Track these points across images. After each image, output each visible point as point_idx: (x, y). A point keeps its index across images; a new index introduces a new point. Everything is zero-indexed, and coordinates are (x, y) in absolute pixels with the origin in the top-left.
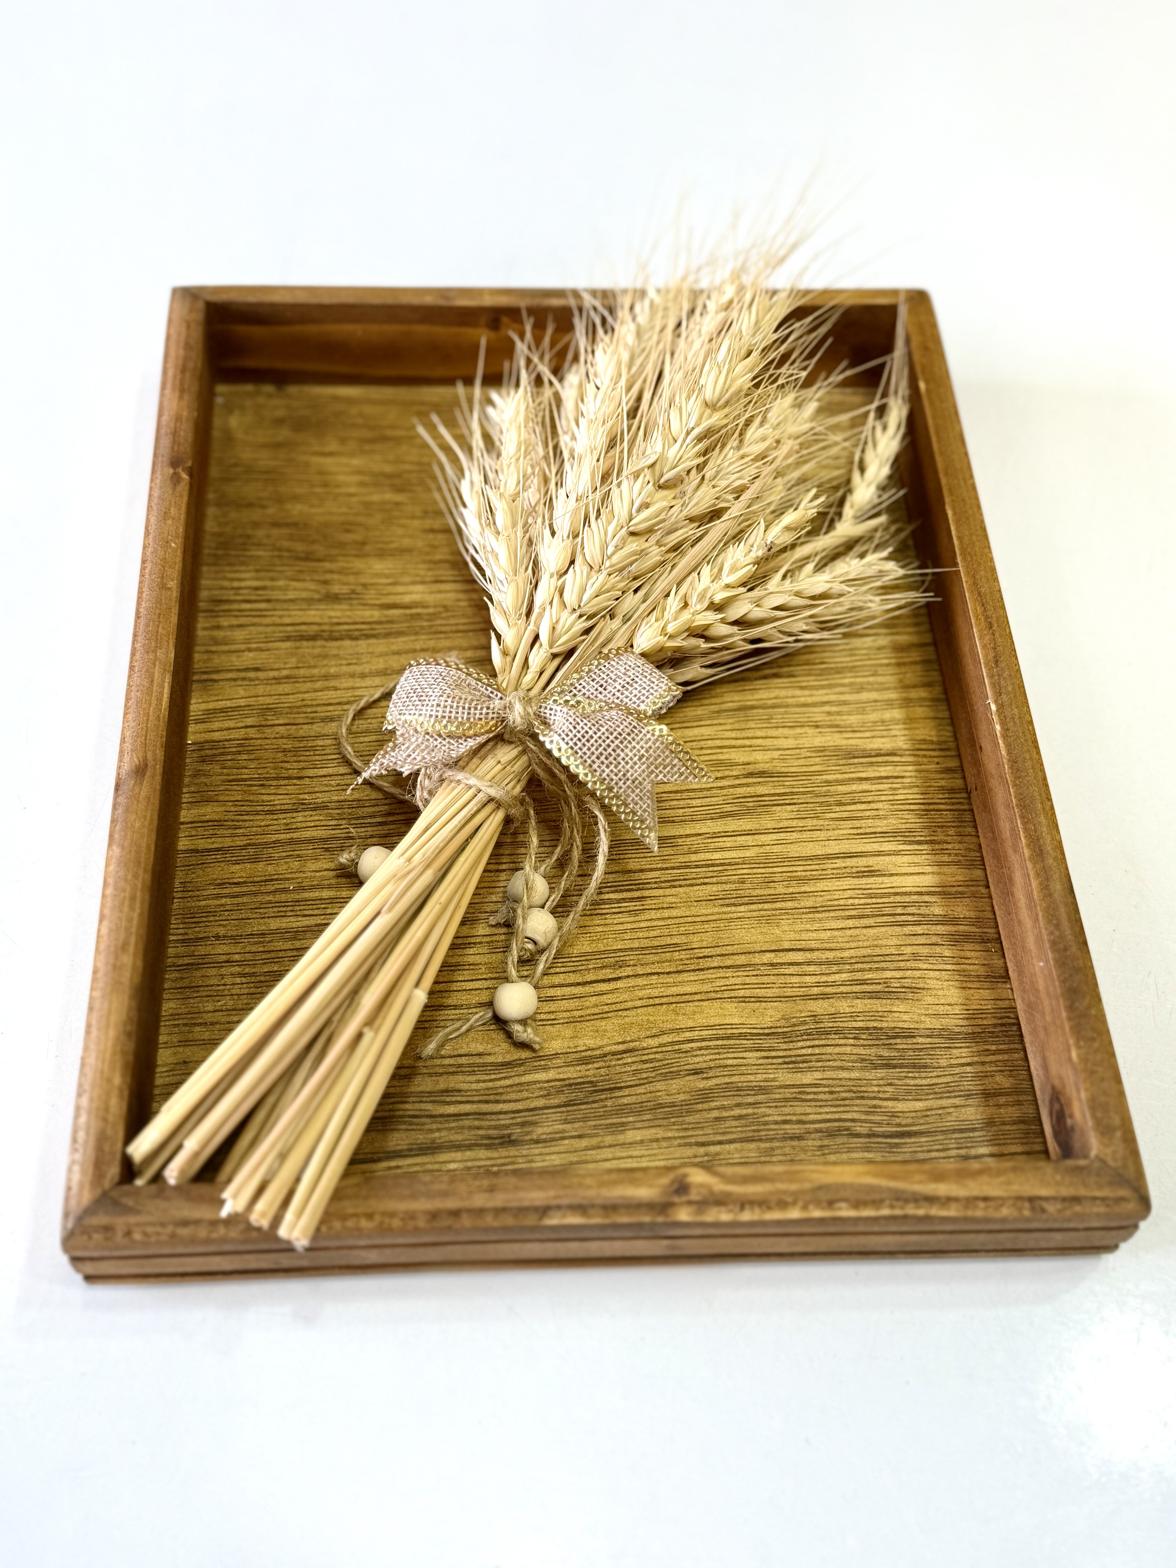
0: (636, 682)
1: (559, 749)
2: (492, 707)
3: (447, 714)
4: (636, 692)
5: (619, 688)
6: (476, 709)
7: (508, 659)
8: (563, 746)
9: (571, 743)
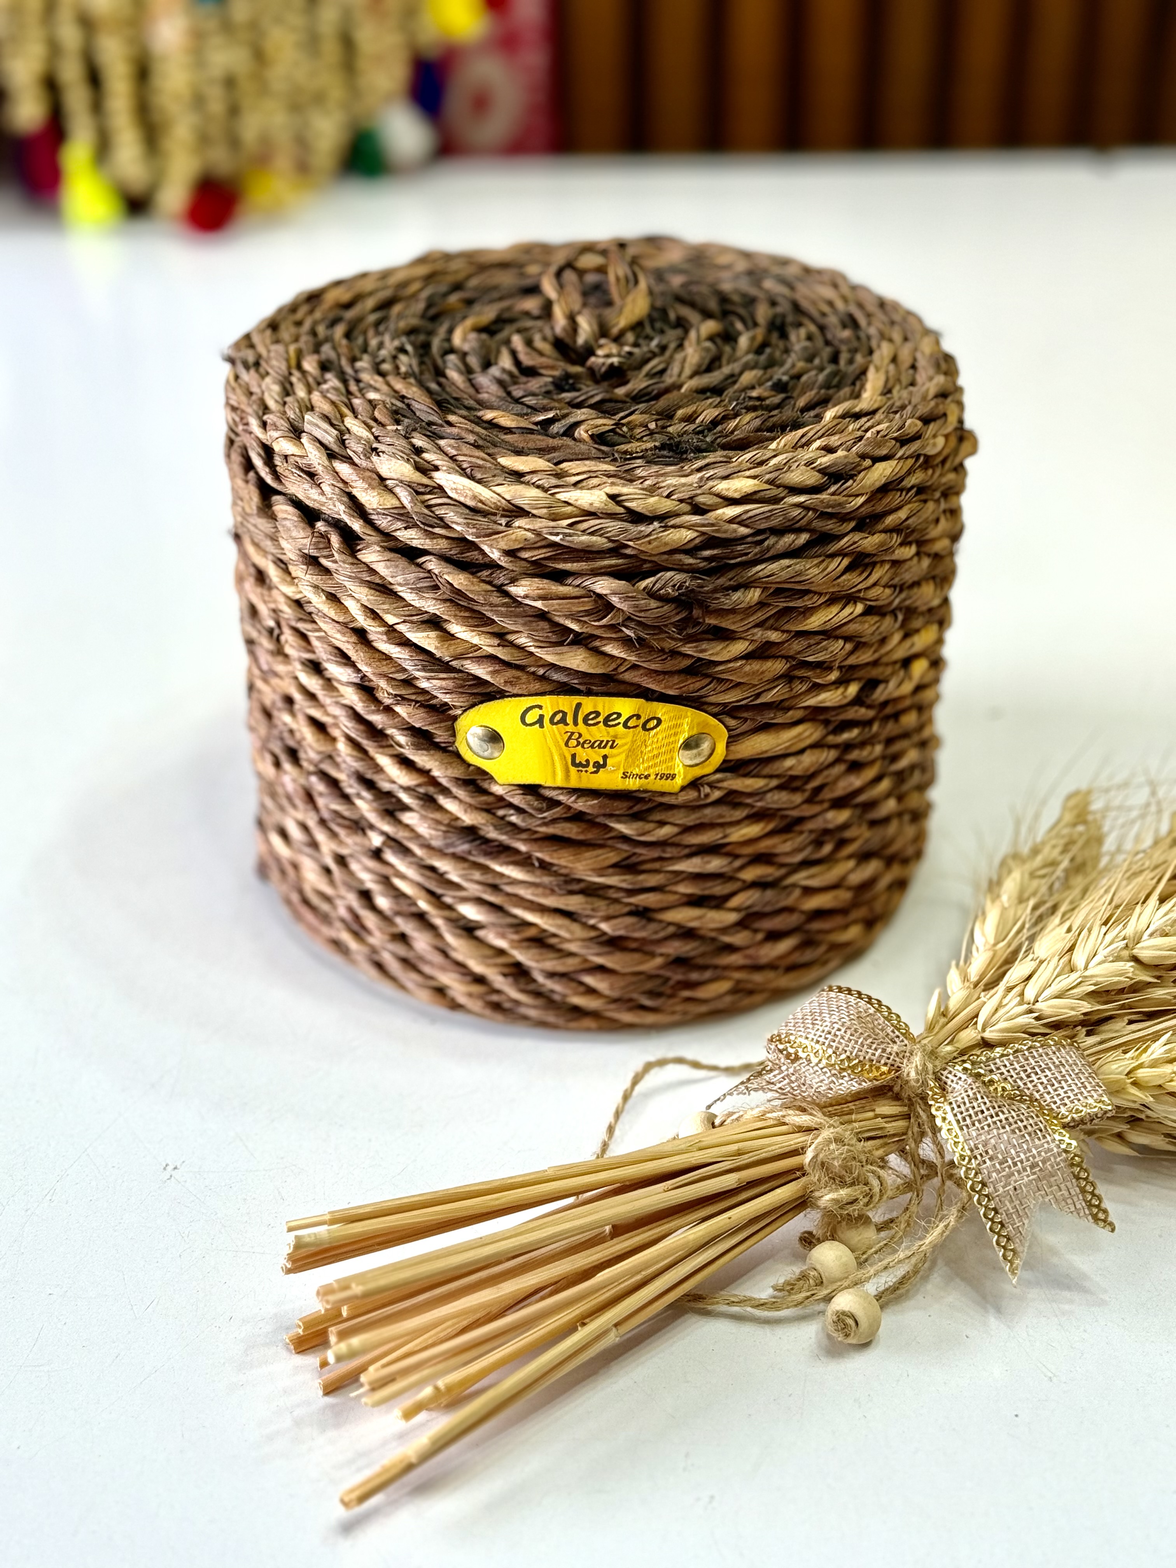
0: (1066, 1081)
1: (944, 1119)
2: (889, 1050)
3: (834, 1044)
4: (1061, 1091)
5: (1044, 1080)
6: (870, 1047)
7: (943, 1020)
8: (950, 1117)
9: (959, 1117)
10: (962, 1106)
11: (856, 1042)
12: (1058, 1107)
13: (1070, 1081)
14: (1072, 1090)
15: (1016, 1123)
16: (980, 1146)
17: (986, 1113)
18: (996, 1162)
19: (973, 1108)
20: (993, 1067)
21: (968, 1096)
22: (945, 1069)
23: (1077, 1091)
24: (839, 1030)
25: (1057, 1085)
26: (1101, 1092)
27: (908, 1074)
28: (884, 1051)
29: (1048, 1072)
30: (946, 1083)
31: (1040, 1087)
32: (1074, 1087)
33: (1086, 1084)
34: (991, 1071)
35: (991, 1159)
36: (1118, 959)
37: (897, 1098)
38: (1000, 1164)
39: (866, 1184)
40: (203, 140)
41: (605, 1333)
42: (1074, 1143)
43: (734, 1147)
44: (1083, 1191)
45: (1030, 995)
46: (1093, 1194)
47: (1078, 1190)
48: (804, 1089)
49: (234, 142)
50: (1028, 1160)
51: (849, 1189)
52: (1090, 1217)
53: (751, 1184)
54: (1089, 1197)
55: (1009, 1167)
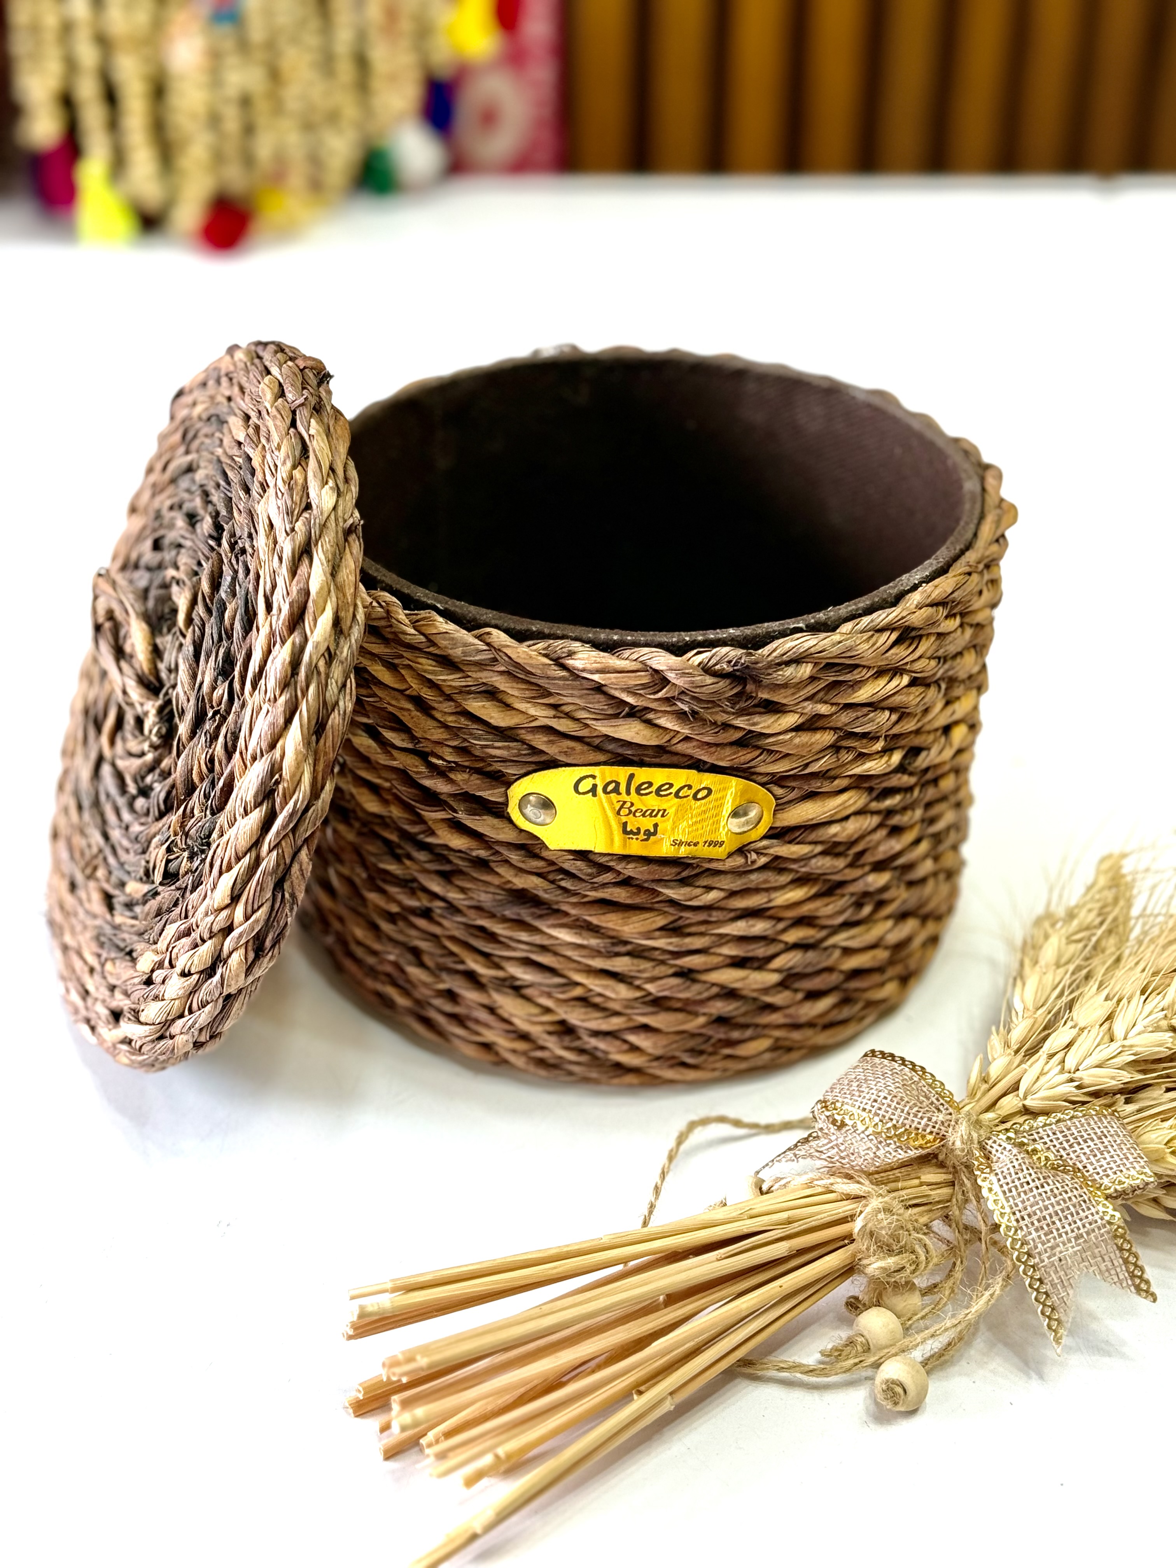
0: (1109, 1152)
1: (990, 1190)
2: (934, 1119)
3: (881, 1112)
4: (1103, 1162)
5: (1087, 1151)
6: (916, 1116)
7: (985, 1086)
8: (996, 1187)
9: (1005, 1188)
10: (1008, 1176)
11: (902, 1111)
12: (1101, 1178)
13: (1113, 1153)
14: (1115, 1162)
15: (1061, 1194)
16: (1026, 1217)
17: (1032, 1184)
18: (1041, 1233)
19: (1019, 1179)
20: (1036, 1136)
21: (1014, 1167)
22: (989, 1139)
23: (1119, 1162)
24: (885, 1098)
25: (1099, 1156)
26: (1143, 1164)
27: (953, 1144)
28: (930, 1119)
29: (1090, 1143)
30: (990, 1153)
31: (1083, 1158)
32: (1116, 1158)
33: (1128, 1155)
34: (1034, 1140)
35: (1037, 1230)
36: (1157, 1029)
37: (942, 1165)
38: (1046, 1235)
39: (913, 1252)
40: (218, 158)
41: (660, 1402)
42: (1118, 1215)
43: (784, 1215)
44: (1126, 1262)
45: (1070, 1064)
46: (1136, 1265)
47: (1121, 1261)
48: (852, 1158)
49: (248, 160)
50: (1073, 1231)
51: (897, 1257)
52: (1132, 1288)
53: (801, 1252)
54: (1132, 1268)
55: (1055, 1238)
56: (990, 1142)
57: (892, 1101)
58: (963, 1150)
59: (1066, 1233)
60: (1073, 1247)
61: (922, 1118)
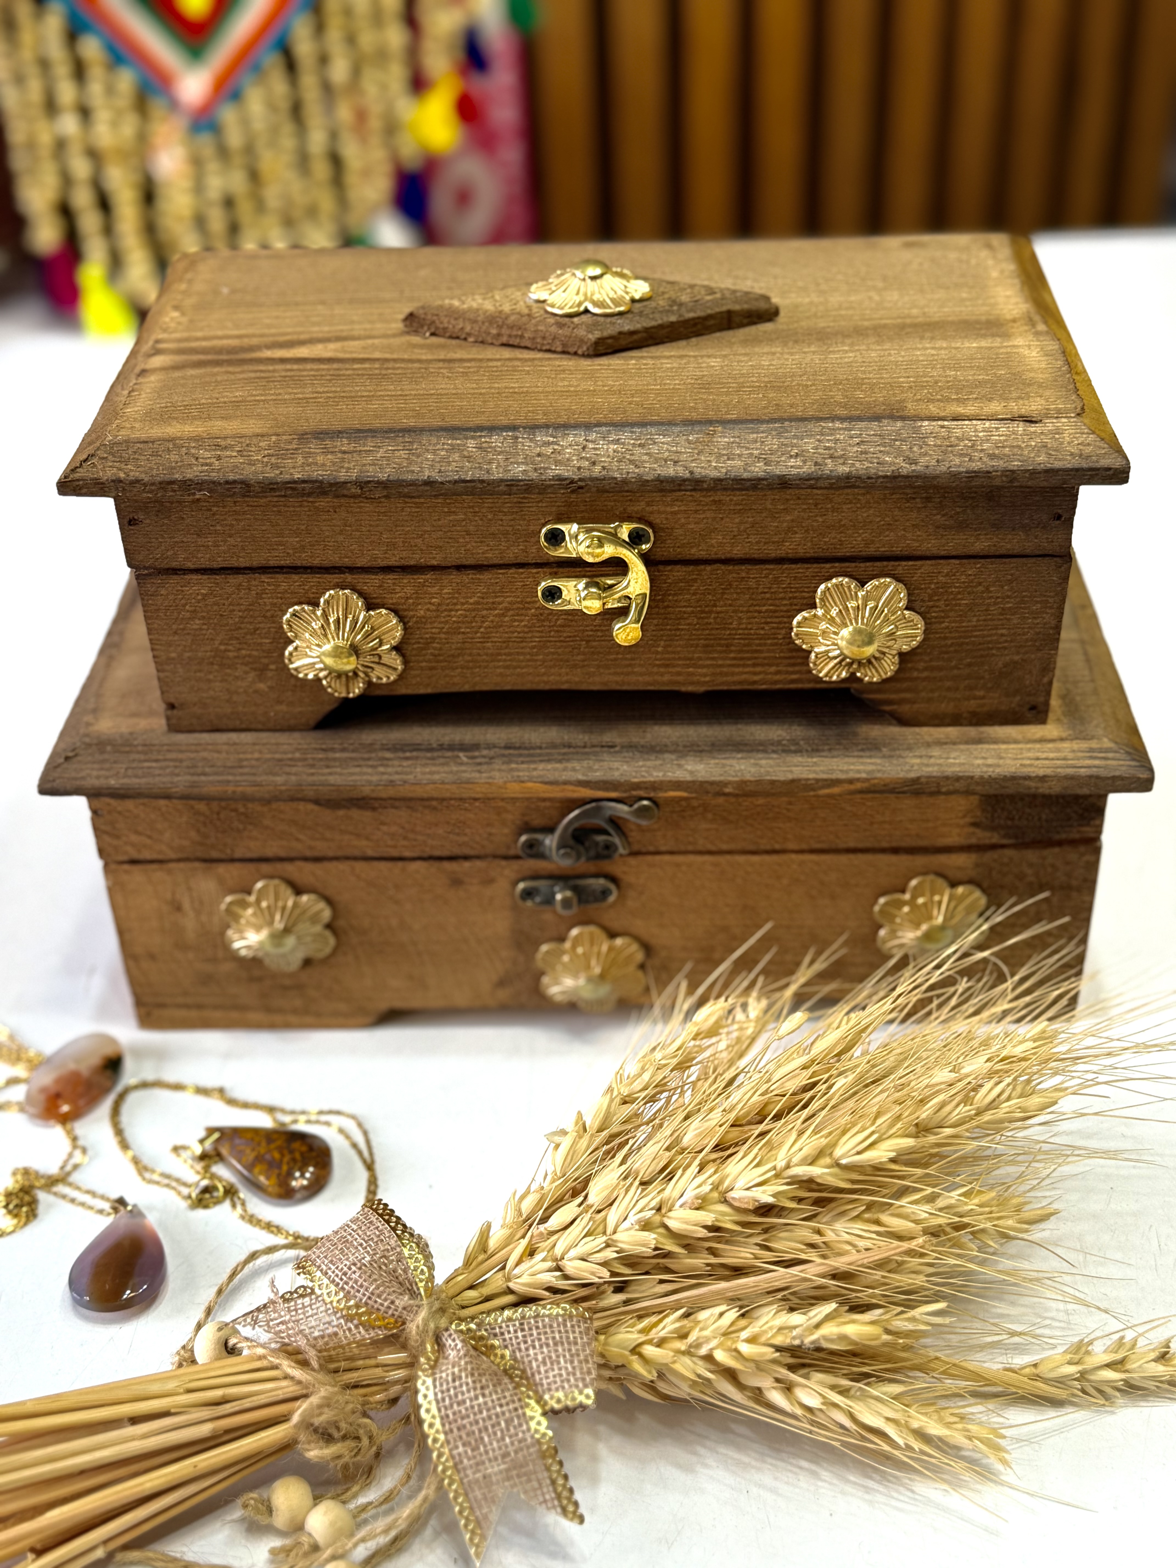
1: (426, 1396)
2: (397, 1302)
3: (347, 1287)
4: (551, 1374)
5: (540, 1357)
6: (379, 1296)
8: (431, 1394)
9: (440, 1396)
10: (445, 1384)
11: (368, 1290)
12: (543, 1392)
13: (562, 1364)
16: (455, 1430)
17: (467, 1395)
18: (468, 1448)
19: (455, 1388)
20: (498, 1331)
22: (447, 1330)
24: (355, 1273)
25: (549, 1365)
27: (410, 1331)
30: (445, 1346)
32: (564, 1371)
33: (577, 1369)
35: (464, 1445)
37: (404, 1347)
38: (473, 1450)
42: (550, 1433)
44: (554, 1482)
45: (560, 1249)
46: (564, 1486)
47: (549, 1481)
50: (500, 1448)
52: (559, 1510)
54: (560, 1489)
55: (481, 1455)
56: (446, 1334)
57: (360, 1277)
58: (417, 1341)
59: (493, 1450)
60: (499, 1465)
61: (386, 1300)
